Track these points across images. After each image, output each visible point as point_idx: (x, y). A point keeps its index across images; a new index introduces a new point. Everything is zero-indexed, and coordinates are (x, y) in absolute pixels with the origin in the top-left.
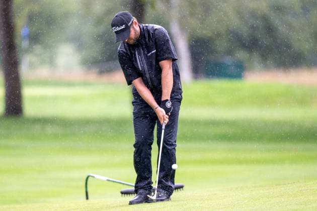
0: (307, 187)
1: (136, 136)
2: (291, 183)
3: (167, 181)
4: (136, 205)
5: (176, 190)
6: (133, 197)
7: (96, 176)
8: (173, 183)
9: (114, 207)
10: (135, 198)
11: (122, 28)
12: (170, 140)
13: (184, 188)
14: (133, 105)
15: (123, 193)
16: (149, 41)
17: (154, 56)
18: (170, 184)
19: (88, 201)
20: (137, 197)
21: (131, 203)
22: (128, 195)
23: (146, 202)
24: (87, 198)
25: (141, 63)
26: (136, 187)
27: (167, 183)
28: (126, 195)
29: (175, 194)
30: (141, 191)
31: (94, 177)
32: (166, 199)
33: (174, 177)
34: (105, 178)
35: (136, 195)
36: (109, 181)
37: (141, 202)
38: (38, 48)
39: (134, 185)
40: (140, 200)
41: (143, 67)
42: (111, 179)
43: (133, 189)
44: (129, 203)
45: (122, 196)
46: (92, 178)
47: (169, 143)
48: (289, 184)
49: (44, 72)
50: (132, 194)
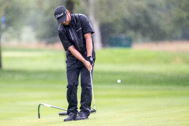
0: (169, 112)
1: (68, 81)
2: (159, 109)
3: (87, 108)
4: (68, 122)
5: (92, 113)
6: (66, 117)
7: (45, 104)
8: (90, 109)
9: (55, 123)
10: (68, 118)
11: (62, 15)
12: (89, 83)
13: (96, 112)
14: (67, 63)
15: (60, 114)
16: (77, 23)
17: (81, 31)
18: (88, 109)
19: (40, 119)
20: (69, 117)
21: (65, 120)
22: (63, 116)
23: (74, 120)
24: (39, 117)
25: (73, 36)
26: (68, 111)
27: (86, 109)
28: (62, 116)
29: (91, 116)
30: (71, 113)
31: (43, 105)
32: (86, 118)
33: (90, 105)
34: (50, 106)
35: (68, 116)
36: (52, 107)
37: (71, 120)
38: (11, 29)
39: (67, 110)
40: (70, 119)
41: (74, 39)
42: (53, 106)
43: (66, 112)
44: (64, 120)
45: (60, 116)
46: (42, 106)
47: (88, 85)
48: (158, 110)
49: (14, 43)
50: (65, 115)
